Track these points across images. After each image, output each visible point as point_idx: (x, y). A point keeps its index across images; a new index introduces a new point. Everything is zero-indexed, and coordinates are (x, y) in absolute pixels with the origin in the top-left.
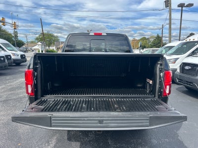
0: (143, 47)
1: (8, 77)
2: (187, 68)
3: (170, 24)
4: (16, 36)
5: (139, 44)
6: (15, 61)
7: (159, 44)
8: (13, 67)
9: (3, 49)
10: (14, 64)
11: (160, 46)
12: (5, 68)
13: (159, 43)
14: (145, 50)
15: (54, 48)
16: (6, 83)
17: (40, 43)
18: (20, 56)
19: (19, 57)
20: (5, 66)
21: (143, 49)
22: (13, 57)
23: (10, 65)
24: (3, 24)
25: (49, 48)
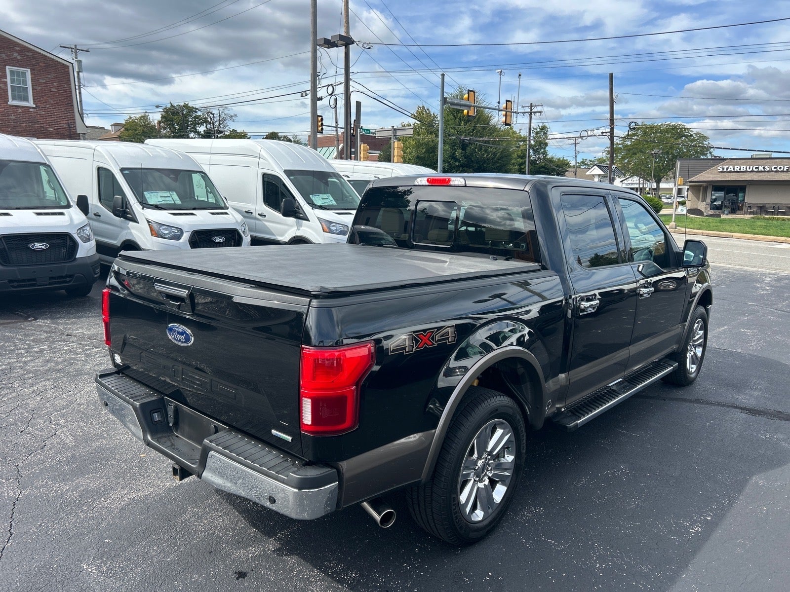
24: (468, 111)
25: (659, 186)
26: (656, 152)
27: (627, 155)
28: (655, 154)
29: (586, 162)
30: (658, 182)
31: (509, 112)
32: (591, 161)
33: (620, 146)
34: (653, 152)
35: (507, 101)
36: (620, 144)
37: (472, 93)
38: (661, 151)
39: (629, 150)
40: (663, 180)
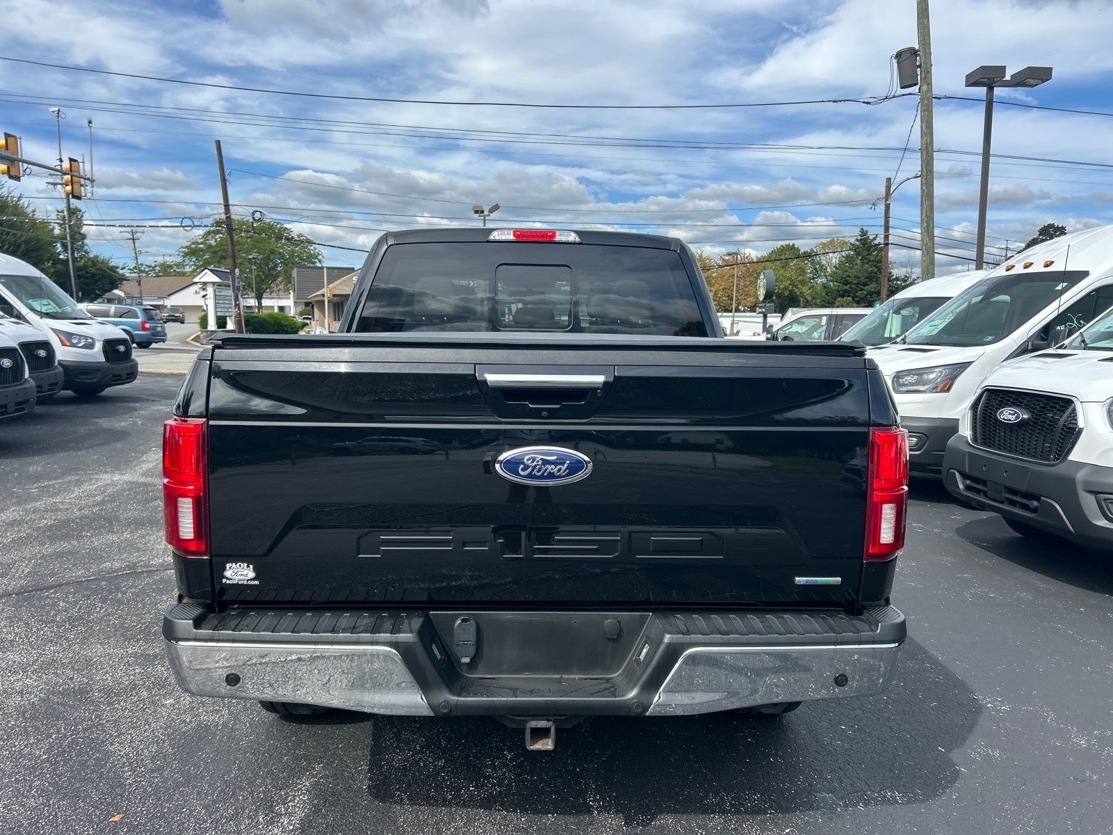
0: (782, 301)
1: (35, 465)
2: (1008, 415)
3: (927, 175)
4: (76, 236)
5: (762, 282)
6: (73, 372)
7: (872, 287)
8: (63, 409)
9: (9, 310)
10: (69, 393)
11: (878, 293)
12: (20, 414)
13: (872, 278)
14: (792, 315)
15: (289, 302)
16: (30, 498)
17: (209, 277)
18: (99, 346)
19: (97, 354)
20: (20, 405)
21: (782, 310)
22: (63, 353)
23: (47, 398)
24: (8, 167)
25: (261, 304)
26: (255, 257)
27: (213, 259)
28: (254, 258)
29: (142, 269)
30: (259, 297)
31: (76, 176)
32: (150, 266)
33: (201, 246)
34: (251, 257)
35: (71, 160)
36: (199, 244)
37: (13, 138)
38: (261, 256)
39: (215, 253)
40: (265, 295)
